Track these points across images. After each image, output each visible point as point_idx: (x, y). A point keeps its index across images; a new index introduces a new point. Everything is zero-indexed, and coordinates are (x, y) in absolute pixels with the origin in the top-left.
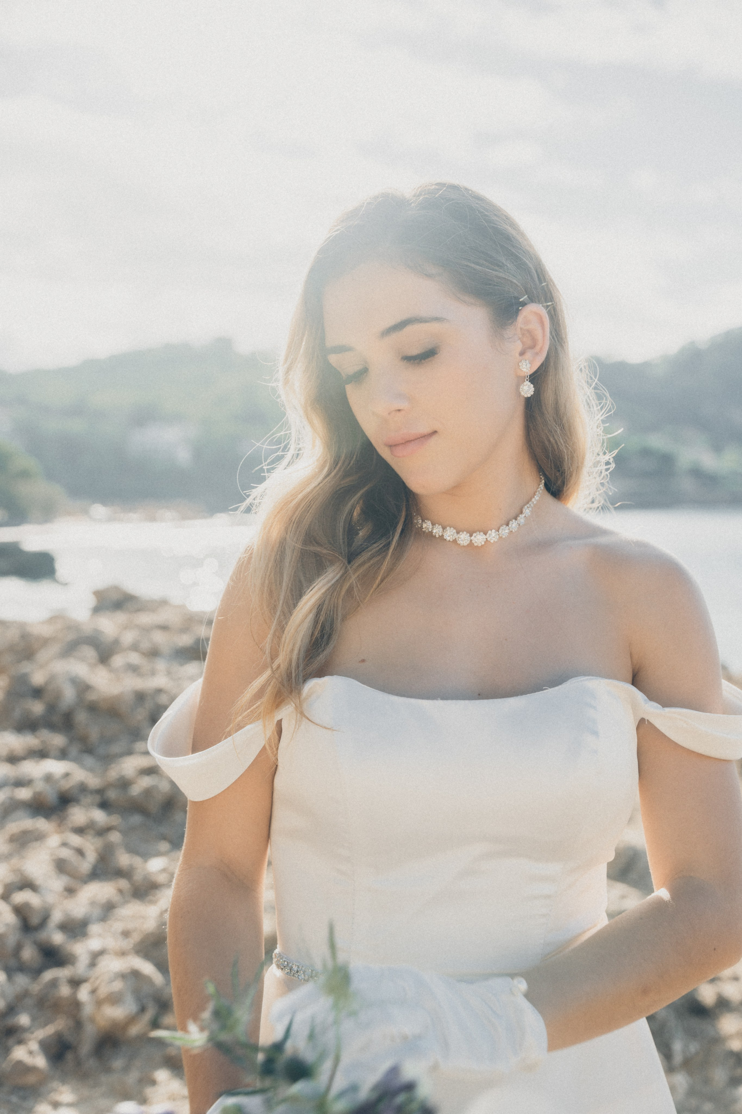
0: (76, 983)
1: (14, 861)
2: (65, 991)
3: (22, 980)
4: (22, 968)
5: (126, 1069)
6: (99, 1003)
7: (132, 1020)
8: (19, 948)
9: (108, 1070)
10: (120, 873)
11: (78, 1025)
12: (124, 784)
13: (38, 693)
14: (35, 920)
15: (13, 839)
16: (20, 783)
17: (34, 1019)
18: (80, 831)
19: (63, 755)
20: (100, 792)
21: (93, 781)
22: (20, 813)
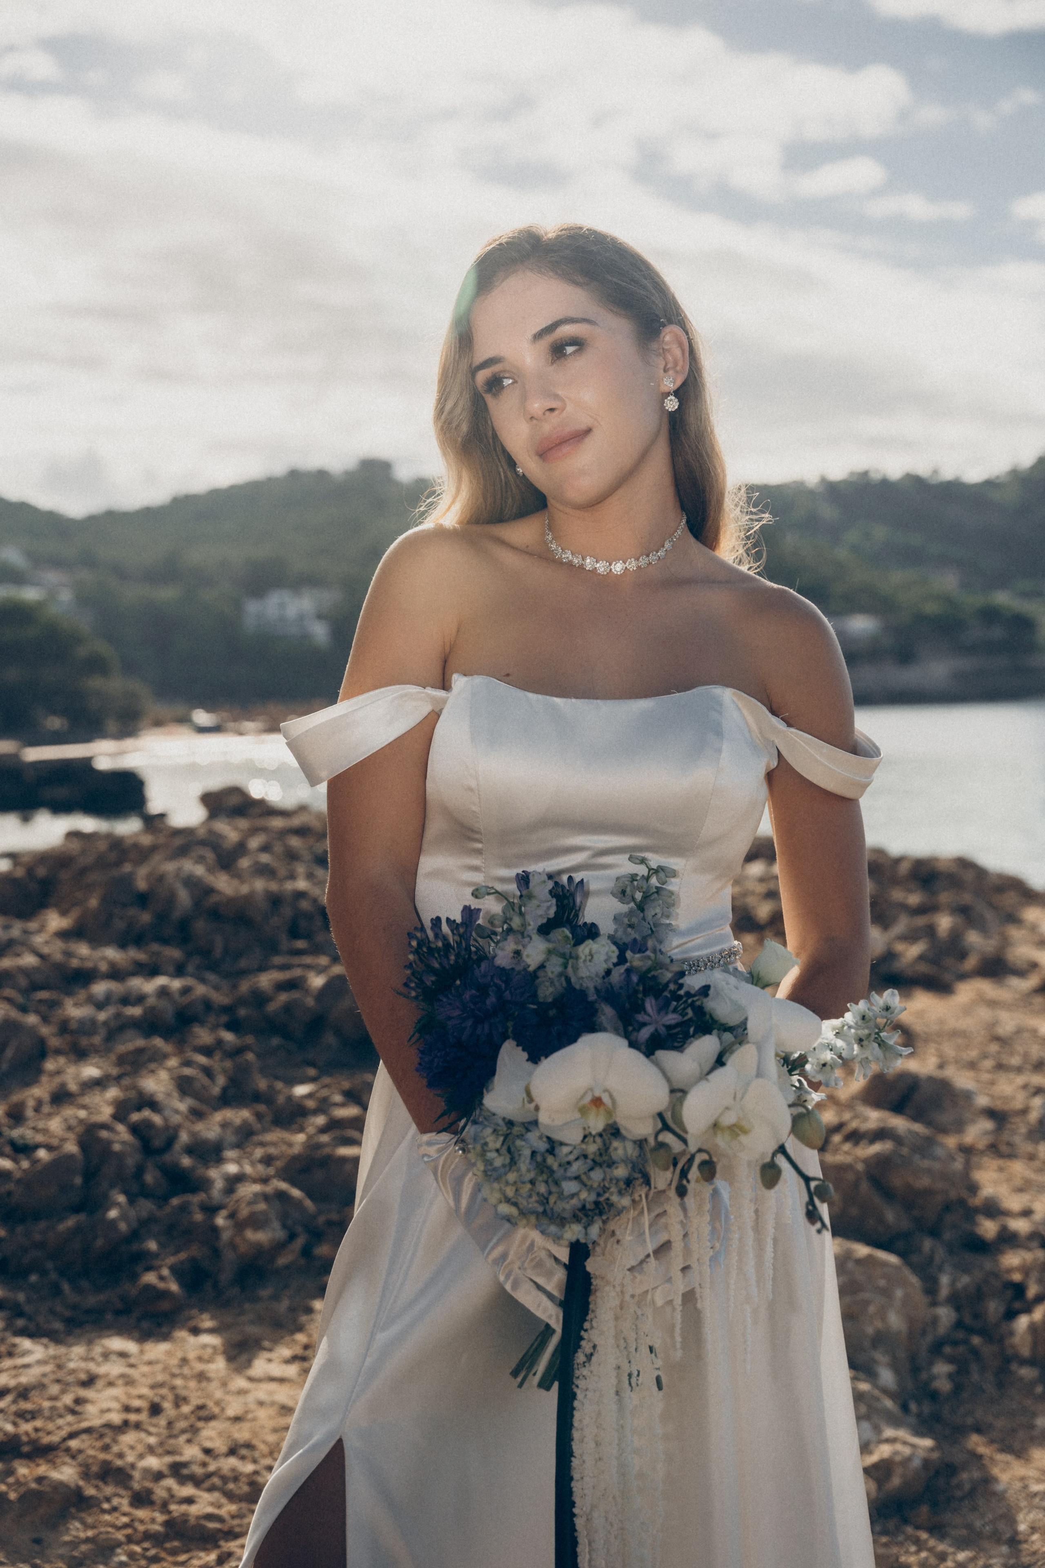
0: (211, 1210)
1: (126, 1081)
2: (199, 1217)
3: (146, 1206)
4: (145, 1192)
5: (276, 1298)
6: (240, 1226)
7: (279, 1247)
8: (140, 1171)
9: (256, 1299)
10: (257, 1097)
11: (216, 1253)
12: (259, 999)
13: (143, 900)
14: (157, 1143)
15: (121, 1060)
16: (126, 1000)
17: (161, 1245)
18: (207, 1051)
19: (179, 971)
20: (227, 1009)
21: (220, 998)
22: (130, 1033)
